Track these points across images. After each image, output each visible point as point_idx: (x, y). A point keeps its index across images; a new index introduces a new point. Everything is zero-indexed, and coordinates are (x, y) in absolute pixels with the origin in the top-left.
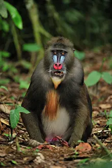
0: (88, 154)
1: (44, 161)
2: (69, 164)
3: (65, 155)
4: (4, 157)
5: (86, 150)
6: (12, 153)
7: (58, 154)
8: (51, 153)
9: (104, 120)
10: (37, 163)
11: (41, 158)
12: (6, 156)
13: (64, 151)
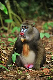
0: (48, 73)
1: (30, 78)
2: (41, 79)
3: (39, 74)
4: (13, 77)
5: (47, 71)
6: (16, 74)
7: (35, 74)
8: (32, 74)
9: (49, 56)
10: (28, 79)
11: (29, 76)
12: (13, 76)
13: (37, 72)
